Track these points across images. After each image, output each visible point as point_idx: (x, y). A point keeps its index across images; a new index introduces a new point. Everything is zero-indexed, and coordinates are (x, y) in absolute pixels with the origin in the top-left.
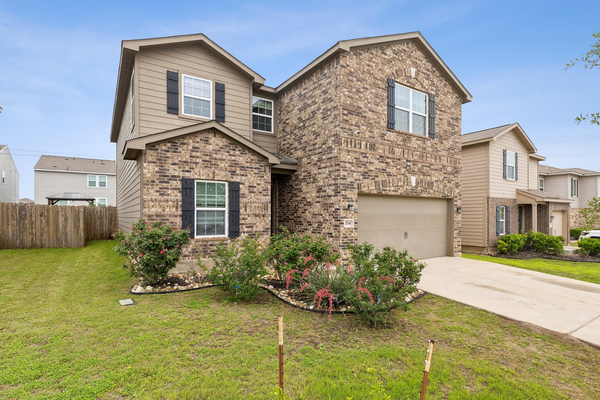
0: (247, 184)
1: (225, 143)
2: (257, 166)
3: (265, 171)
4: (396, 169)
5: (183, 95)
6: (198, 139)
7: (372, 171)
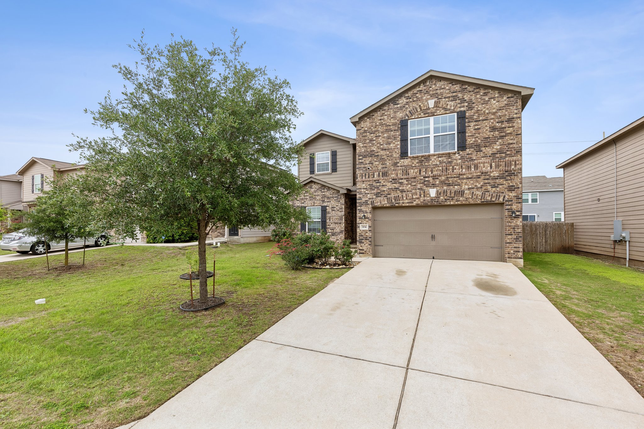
0: (330, 206)
1: (320, 187)
2: (336, 195)
3: (341, 198)
4: (411, 186)
5: (316, 163)
6: (307, 187)
7: (384, 191)
